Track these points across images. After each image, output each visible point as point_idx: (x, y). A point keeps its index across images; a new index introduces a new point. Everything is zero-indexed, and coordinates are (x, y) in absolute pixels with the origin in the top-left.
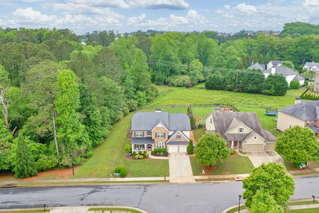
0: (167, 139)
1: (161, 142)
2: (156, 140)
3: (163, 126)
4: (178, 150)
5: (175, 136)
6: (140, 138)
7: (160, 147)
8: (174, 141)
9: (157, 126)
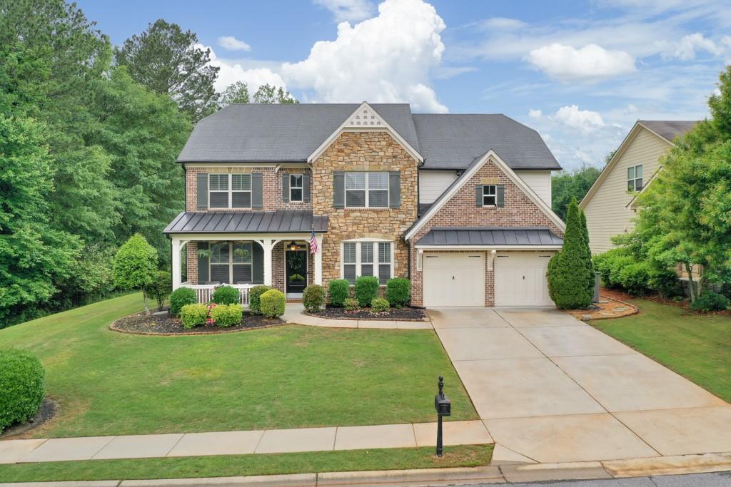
0: (414, 214)
1: (376, 239)
2: (338, 221)
3: (384, 124)
4: (490, 289)
5: (467, 185)
6: (234, 214)
7: (367, 269)
8: (457, 224)
9: (347, 124)
